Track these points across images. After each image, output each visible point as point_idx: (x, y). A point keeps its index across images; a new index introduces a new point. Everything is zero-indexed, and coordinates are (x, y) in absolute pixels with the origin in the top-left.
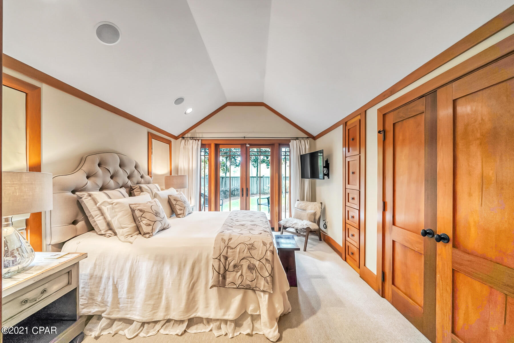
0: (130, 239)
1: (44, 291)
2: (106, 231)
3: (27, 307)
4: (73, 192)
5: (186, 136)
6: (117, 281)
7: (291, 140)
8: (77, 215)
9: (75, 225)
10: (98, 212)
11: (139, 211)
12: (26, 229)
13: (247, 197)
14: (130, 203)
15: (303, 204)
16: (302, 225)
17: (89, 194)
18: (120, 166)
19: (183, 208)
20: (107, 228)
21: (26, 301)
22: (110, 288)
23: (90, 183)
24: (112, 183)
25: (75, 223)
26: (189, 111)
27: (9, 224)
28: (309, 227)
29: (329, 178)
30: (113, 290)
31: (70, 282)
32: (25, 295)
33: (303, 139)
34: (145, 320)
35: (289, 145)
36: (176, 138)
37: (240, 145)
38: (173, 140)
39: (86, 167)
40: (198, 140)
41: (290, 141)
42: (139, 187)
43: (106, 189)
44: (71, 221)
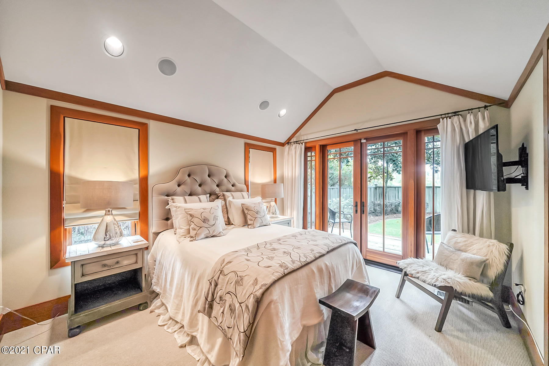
1: (118, 262)
3: (106, 269)
4: (165, 196)
5: (292, 141)
7: (441, 119)
8: (168, 214)
9: (167, 221)
13: (362, 215)
15: (461, 239)
16: (433, 279)
17: (173, 198)
18: (209, 176)
19: (253, 219)
21: (105, 265)
22: (164, 276)
23: (179, 189)
24: (199, 189)
25: (168, 219)
26: (283, 112)
27: (110, 214)
28: (452, 287)
29: (527, 188)
31: (137, 262)
32: (104, 261)
33: (470, 111)
34: (172, 315)
35: (437, 129)
36: (282, 145)
37: (353, 143)
38: (278, 148)
39: (178, 177)
40: (302, 143)
41: (438, 121)
42: (222, 194)
43: (194, 195)
44: (166, 218)
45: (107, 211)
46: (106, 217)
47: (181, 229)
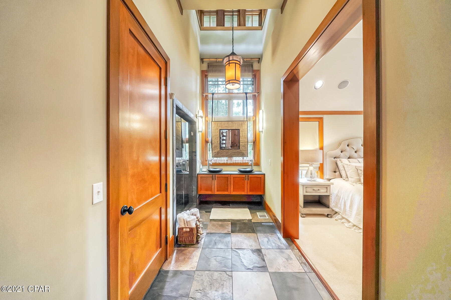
0: (354, 184)
1: (319, 190)
2: (346, 178)
3: (314, 192)
4: (334, 158)
6: (346, 201)
8: (336, 169)
10: (343, 168)
11: (360, 170)
12: (319, 170)
14: (356, 166)
17: (340, 159)
20: (346, 177)
21: (314, 190)
22: (343, 203)
23: (342, 154)
24: (355, 154)
25: (335, 172)
30: (344, 204)
31: (327, 192)
34: (355, 224)
39: (341, 148)
43: (351, 158)
44: (334, 171)
45: (311, 164)
46: (310, 167)
47: (352, 178)
